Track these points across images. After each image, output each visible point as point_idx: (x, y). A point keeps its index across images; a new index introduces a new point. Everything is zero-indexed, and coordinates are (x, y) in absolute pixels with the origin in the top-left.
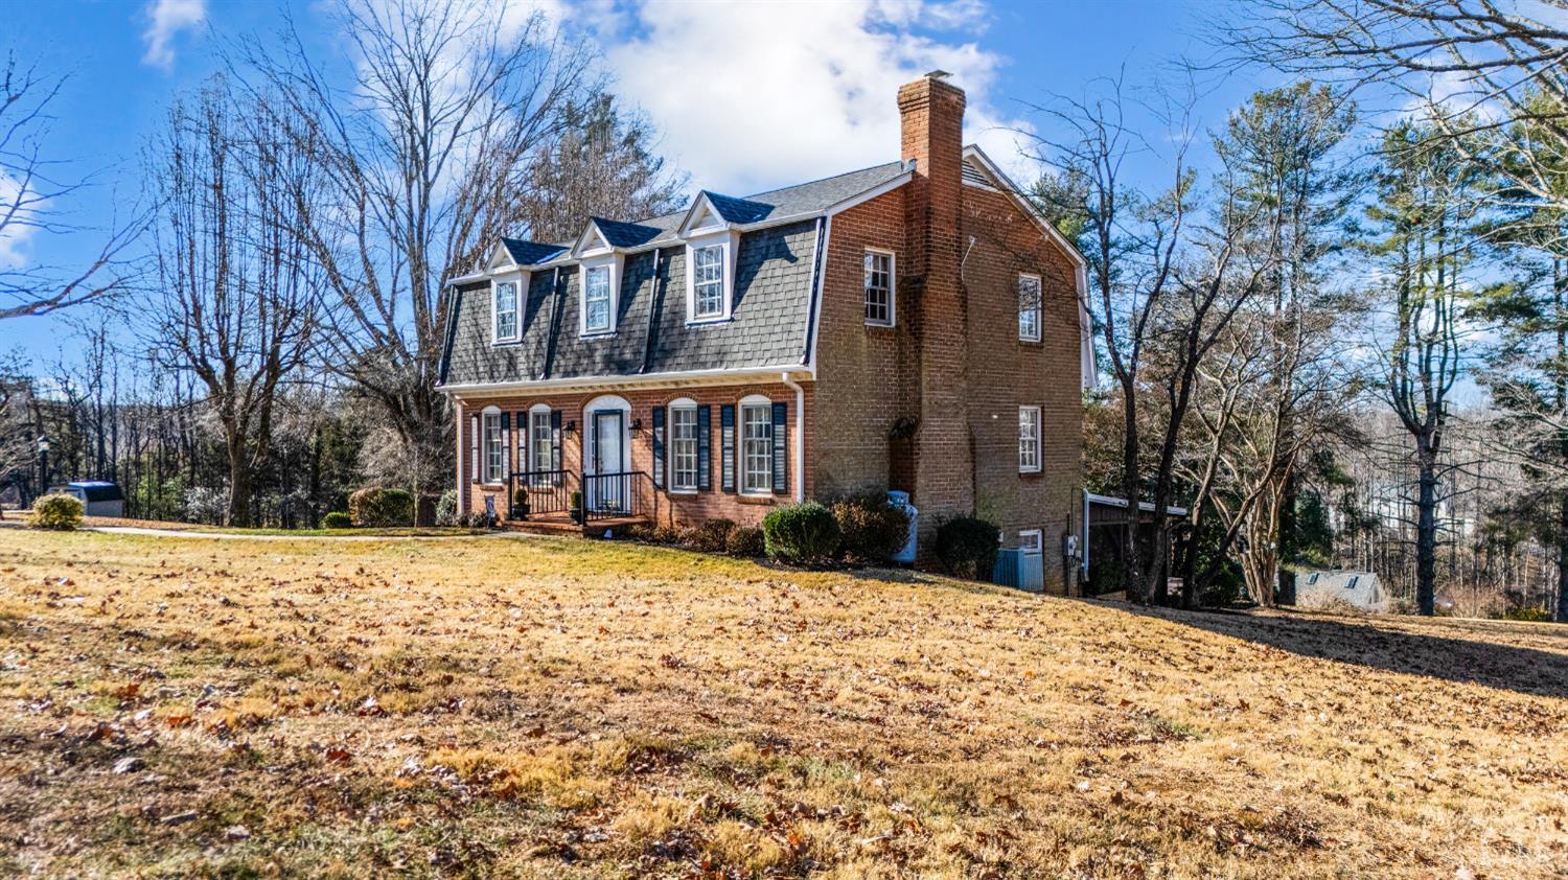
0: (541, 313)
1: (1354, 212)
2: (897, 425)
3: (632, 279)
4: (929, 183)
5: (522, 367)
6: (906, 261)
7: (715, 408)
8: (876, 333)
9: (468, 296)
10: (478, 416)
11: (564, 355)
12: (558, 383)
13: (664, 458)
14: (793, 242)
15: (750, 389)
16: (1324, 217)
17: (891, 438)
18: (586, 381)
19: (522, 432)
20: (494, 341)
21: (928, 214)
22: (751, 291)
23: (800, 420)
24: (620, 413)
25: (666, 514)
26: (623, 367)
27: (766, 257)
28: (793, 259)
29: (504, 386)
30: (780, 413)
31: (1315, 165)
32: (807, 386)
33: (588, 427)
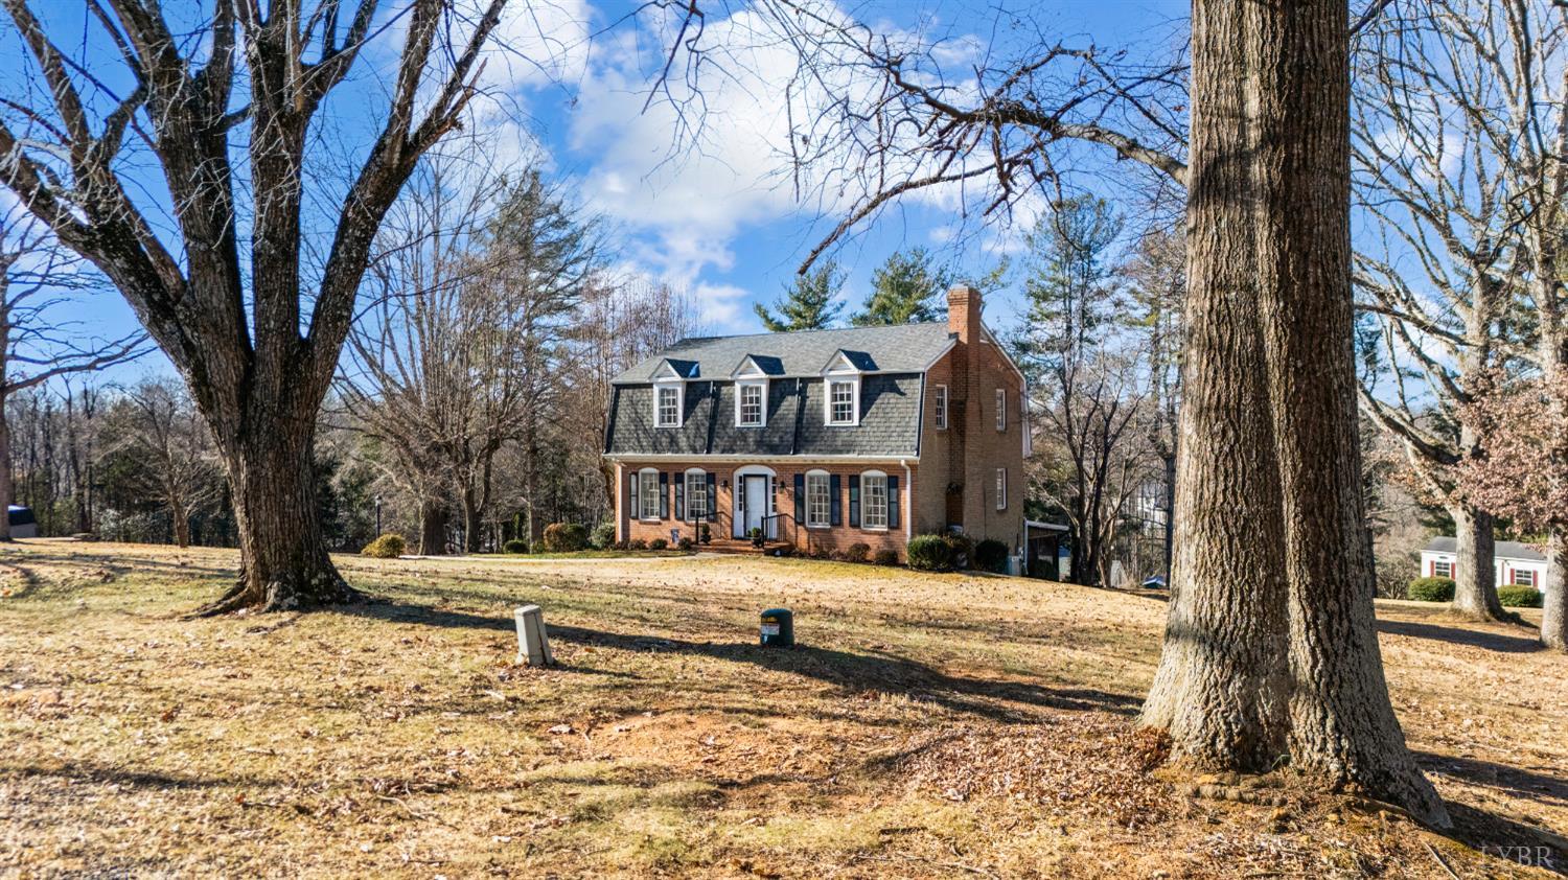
0: (698, 410)
1: (1121, 293)
2: (950, 486)
3: (778, 395)
4: (966, 347)
5: (683, 442)
6: (952, 392)
7: (845, 479)
8: (941, 434)
9: (624, 393)
10: (636, 474)
11: (722, 438)
12: (716, 457)
13: (803, 506)
14: (903, 385)
15: (871, 466)
16: (1101, 293)
17: (947, 494)
18: (738, 457)
19: (679, 486)
20: (656, 425)
21: (967, 364)
22: (873, 409)
23: (908, 487)
24: (765, 476)
25: (803, 539)
26: (773, 449)
27: (882, 391)
28: (903, 394)
29: (668, 456)
30: (894, 482)
31: (1096, 257)
32: (913, 467)
33: (736, 484)
